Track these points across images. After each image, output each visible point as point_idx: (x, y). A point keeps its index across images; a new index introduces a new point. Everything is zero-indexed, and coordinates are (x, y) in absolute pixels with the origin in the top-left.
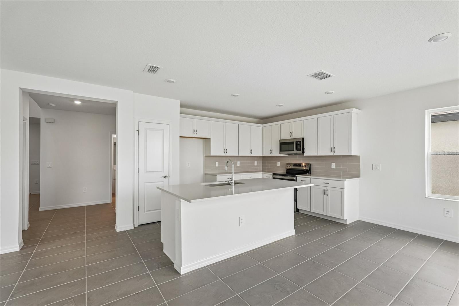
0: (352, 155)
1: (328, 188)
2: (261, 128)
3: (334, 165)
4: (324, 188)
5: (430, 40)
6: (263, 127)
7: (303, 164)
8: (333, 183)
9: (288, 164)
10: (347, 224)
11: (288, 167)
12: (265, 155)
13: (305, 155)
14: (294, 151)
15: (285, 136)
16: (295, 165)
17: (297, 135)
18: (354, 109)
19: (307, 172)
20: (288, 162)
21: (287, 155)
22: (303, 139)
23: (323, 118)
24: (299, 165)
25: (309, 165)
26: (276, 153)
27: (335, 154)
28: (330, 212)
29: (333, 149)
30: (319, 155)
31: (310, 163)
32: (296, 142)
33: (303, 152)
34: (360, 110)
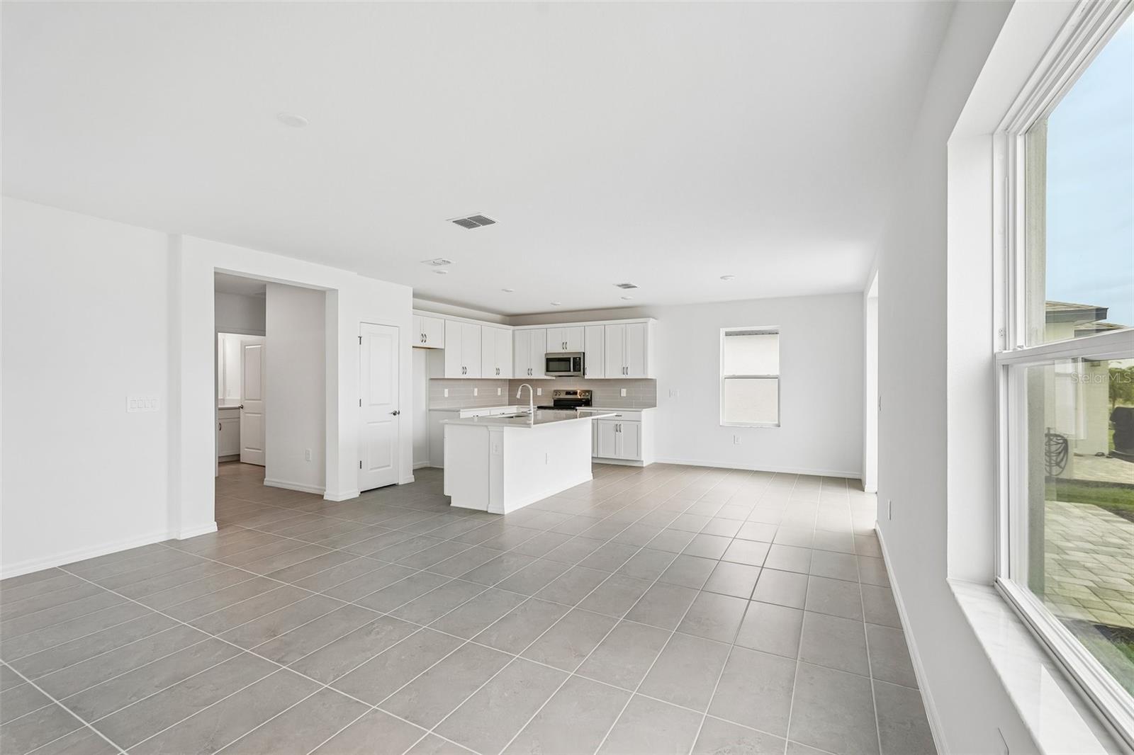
0: (649, 377)
1: (621, 422)
2: (511, 331)
3: (624, 392)
4: (617, 422)
5: (722, 278)
6: (514, 331)
7: (578, 391)
8: (627, 414)
9: (556, 392)
10: (643, 467)
11: (557, 397)
12: (517, 377)
13: (586, 377)
14: (570, 371)
15: (556, 349)
16: (568, 393)
17: (573, 348)
18: (651, 319)
19: (588, 403)
20: (555, 389)
21: (554, 378)
22: (584, 353)
23: (613, 326)
24: (575, 393)
25: (590, 392)
26: (539, 373)
27: (628, 377)
28: (623, 454)
29: (625, 370)
30: (607, 378)
31: (591, 389)
32: (574, 358)
33: (584, 374)
34: (656, 319)
